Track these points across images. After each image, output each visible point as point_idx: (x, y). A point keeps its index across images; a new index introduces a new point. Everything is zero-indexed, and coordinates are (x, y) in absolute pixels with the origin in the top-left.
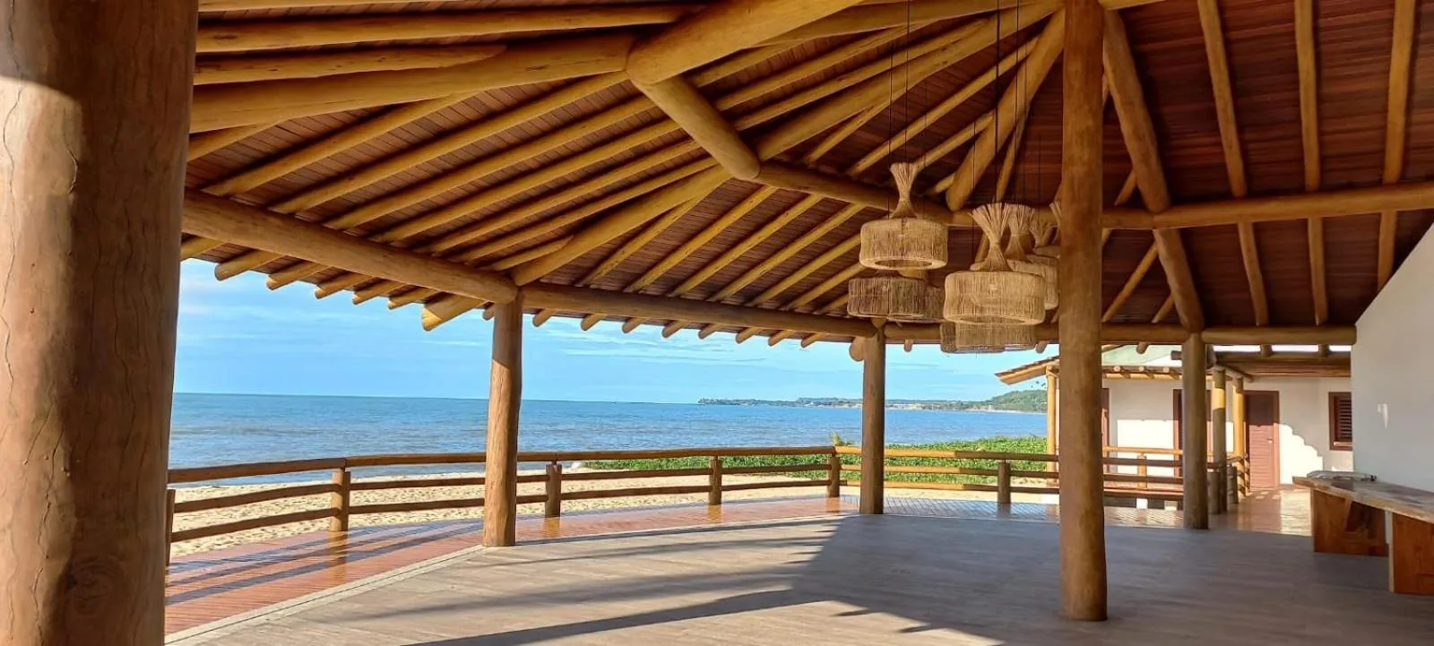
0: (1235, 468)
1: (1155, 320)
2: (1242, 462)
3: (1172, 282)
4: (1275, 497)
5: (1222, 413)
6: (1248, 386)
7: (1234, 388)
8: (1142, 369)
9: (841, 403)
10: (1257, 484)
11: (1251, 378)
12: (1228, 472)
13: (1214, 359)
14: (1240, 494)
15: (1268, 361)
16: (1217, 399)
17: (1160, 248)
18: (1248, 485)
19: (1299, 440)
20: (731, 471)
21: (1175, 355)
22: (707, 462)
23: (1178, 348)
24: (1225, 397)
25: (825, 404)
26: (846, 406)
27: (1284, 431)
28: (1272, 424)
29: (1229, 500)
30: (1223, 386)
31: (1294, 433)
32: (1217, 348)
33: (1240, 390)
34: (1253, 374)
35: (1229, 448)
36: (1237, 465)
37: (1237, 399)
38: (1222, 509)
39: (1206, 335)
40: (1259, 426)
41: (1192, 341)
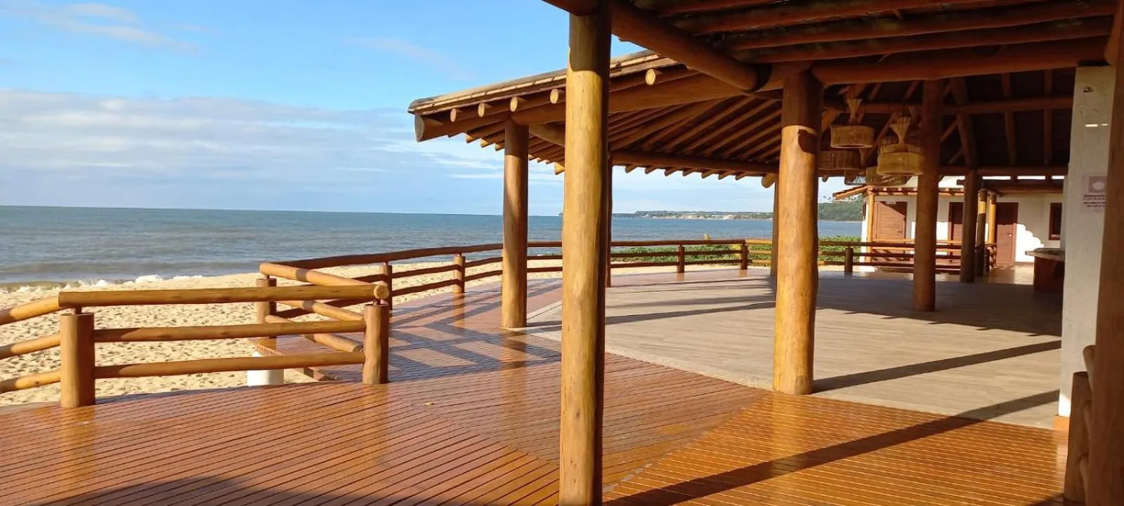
0: (989, 251)
1: (951, 161)
2: (992, 247)
3: (964, 141)
4: (1012, 269)
5: (984, 216)
6: (999, 200)
7: (991, 201)
8: (947, 190)
9: (670, 214)
10: (1000, 261)
11: (1001, 195)
12: (985, 252)
13: (982, 184)
14: (990, 267)
15: (1015, 185)
16: (981, 210)
17: (959, 123)
18: (995, 261)
19: (1030, 234)
20: (674, 254)
21: (959, 182)
22: (676, 248)
23: (962, 178)
24: (986, 208)
25: (658, 216)
26: (674, 217)
27: (1020, 229)
28: (1012, 223)
29: (984, 269)
30: (985, 200)
31: (1026, 229)
32: (985, 178)
33: (994, 202)
34: (1002, 191)
35: (986, 240)
36: (989, 248)
37: (992, 208)
38: (980, 274)
39: (980, 171)
40: (1004, 225)
41: (971, 174)
